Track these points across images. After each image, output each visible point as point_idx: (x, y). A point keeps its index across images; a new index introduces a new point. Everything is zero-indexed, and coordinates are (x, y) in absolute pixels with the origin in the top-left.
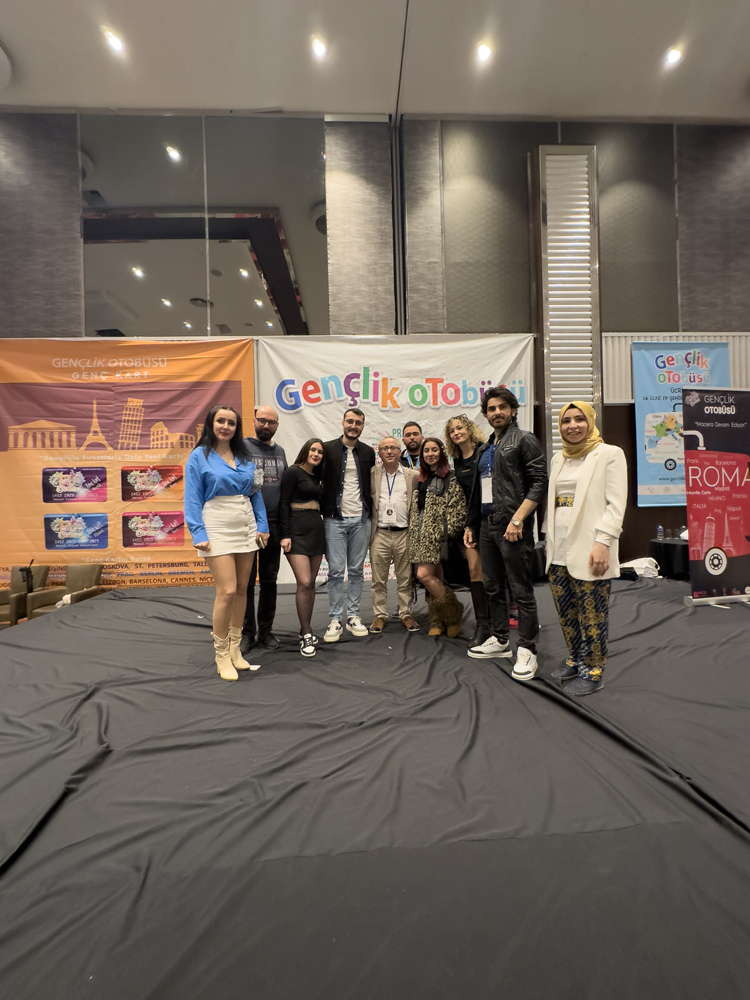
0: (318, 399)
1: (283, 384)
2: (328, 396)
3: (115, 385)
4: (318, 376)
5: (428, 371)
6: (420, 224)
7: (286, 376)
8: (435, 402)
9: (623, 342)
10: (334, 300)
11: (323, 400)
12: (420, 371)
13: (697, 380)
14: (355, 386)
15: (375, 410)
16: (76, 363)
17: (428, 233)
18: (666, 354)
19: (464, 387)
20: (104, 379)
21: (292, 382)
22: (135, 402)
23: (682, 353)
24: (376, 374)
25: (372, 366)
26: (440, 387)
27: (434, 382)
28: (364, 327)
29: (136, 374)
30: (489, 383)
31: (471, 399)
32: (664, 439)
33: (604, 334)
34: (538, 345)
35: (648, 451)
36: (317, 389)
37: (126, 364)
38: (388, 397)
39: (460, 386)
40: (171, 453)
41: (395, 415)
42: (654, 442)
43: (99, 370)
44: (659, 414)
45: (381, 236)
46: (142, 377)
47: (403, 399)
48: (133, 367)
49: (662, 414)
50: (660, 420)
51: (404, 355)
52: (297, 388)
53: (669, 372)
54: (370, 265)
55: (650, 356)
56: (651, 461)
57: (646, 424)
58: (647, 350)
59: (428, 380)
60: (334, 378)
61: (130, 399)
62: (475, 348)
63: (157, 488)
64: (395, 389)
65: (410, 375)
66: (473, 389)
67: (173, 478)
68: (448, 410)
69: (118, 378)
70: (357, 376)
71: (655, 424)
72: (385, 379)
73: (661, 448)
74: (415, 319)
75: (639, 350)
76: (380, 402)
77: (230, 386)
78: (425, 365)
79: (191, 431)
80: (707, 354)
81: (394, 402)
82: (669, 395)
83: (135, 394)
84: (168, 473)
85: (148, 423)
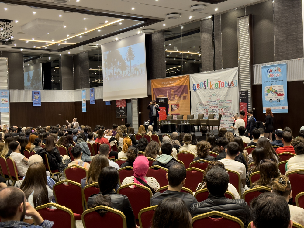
0: (199, 88)
1: (194, 85)
2: (201, 87)
4: (199, 82)
5: (218, 79)
7: (194, 83)
8: (220, 87)
11: (200, 88)
12: (217, 79)
13: (278, 76)
14: (206, 84)
15: (209, 90)
16: (164, 83)
18: (270, 69)
19: (225, 83)
20: (168, 86)
21: (195, 84)
22: (173, 90)
23: (274, 68)
24: (209, 81)
25: (208, 79)
26: (221, 83)
27: (219, 82)
28: (208, 69)
30: (230, 81)
31: (226, 85)
32: (269, 94)
33: (254, 65)
34: (239, 70)
35: (266, 97)
36: (199, 86)
37: (171, 82)
38: (211, 86)
39: (224, 83)
40: (177, 101)
41: (213, 90)
42: (267, 95)
43: (167, 84)
44: (268, 86)
46: (174, 85)
47: (214, 87)
49: (269, 86)
50: (268, 88)
51: (214, 76)
52: (196, 86)
53: (271, 74)
54: (209, 54)
55: (265, 70)
56: (266, 100)
57: (265, 90)
58: (265, 68)
59: (218, 81)
60: (202, 83)
62: (227, 72)
63: (176, 108)
64: (212, 84)
65: (215, 80)
66: (227, 83)
67: (178, 106)
68: (222, 89)
69: (170, 86)
70: (205, 82)
71: (267, 89)
72: (211, 82)
73: (268, 96)
74: (216, 66)
75: (263, 68)
76: (210, 88)
77: (186, 86)
78: (217, 78)
79: (180, 96)
80: (281, 67)
81: (212, 87)
82: (271, 80)
83: (172, 89)
84: (177, 105)
85: (174, 95)
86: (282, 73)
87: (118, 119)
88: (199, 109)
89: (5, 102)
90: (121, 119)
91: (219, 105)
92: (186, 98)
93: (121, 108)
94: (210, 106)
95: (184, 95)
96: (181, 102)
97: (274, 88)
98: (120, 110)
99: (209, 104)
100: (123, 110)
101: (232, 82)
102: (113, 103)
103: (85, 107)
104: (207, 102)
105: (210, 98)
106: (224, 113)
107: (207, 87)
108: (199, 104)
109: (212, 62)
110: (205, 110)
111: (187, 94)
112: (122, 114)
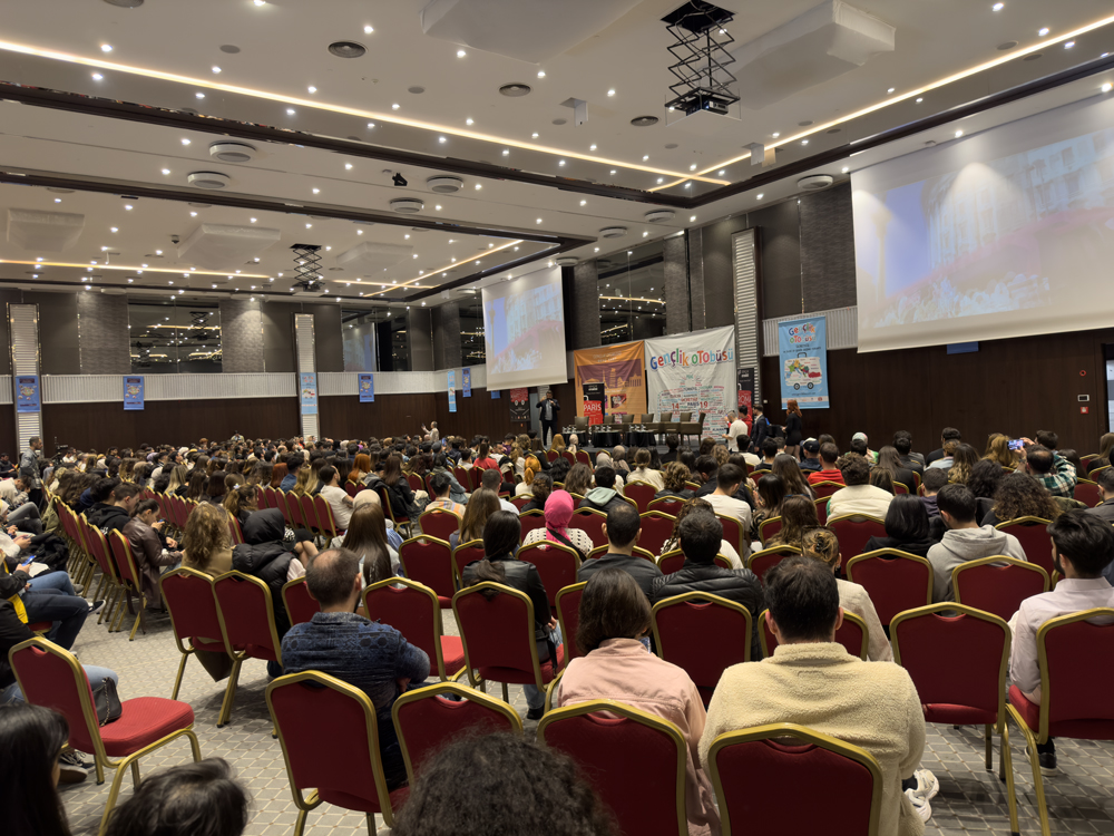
4: (662, 354)
5: (698, 348)
10: (669, 319)
12: (695, 348)
13: (809, 339)
16: (598, 356)
18: (794, 327)
20: (606, 361)
22: (613, 370)
23: (802, 326)
25: (679, 348)
27: (700, 352)
28: (681, 330)
32: (794, 373)
33: (764, 321)
34: (736, 331)
35: (787, 379)
38: (685, 361)
40: (623, 389)
41: (687, 368)
42: (789, 375)
43: (604, 358)
44: (791, 360)
46: (615, 359)
47: (690, 362)
48: (612, 356)
50: (791, 363)
51: (691, 341)
53: (796, 337)
54: (681, 301)
55: (786, 329)
56: (788, 385)
57: (785, 366)
58: (785, 326)
62: (715, 335)
63: (620, 403)
65: (692, 350)
67: (624, 399)
68: (705, 366)
69: (609, 361)
71: (789, 365)
73: (792, 377)
74: (694, 324)
75: (781, 326)
77: (638, 361)
78: (697, 345)
79: (628, 380)
80: (814, 324)
82: (796, 349)
83: (613, 367)
84: (623, 397)
85: (617, 378)
86: (817, 334)
87: (515, 423)
88: (663, 403)
89: (309, 396)
90: (520, 423)
91: (699, 396)
92: (638, 383)
93: (520, 403)
94: (684, 398)
95: (635, 377)
96: (629, 391)
97: (802, 363)
98: (517, 407)
99: (680, 393)
100: (523, 407)
101: (724, 352)
102: (505, 394)
103: (454, 402)
104: (677, 391)
105: (683, 383)
106: (709, 411)
108: (663, 395)
109: (686, 315)
110: (674, 405)
111: (640, 375)
112: (520, 413)
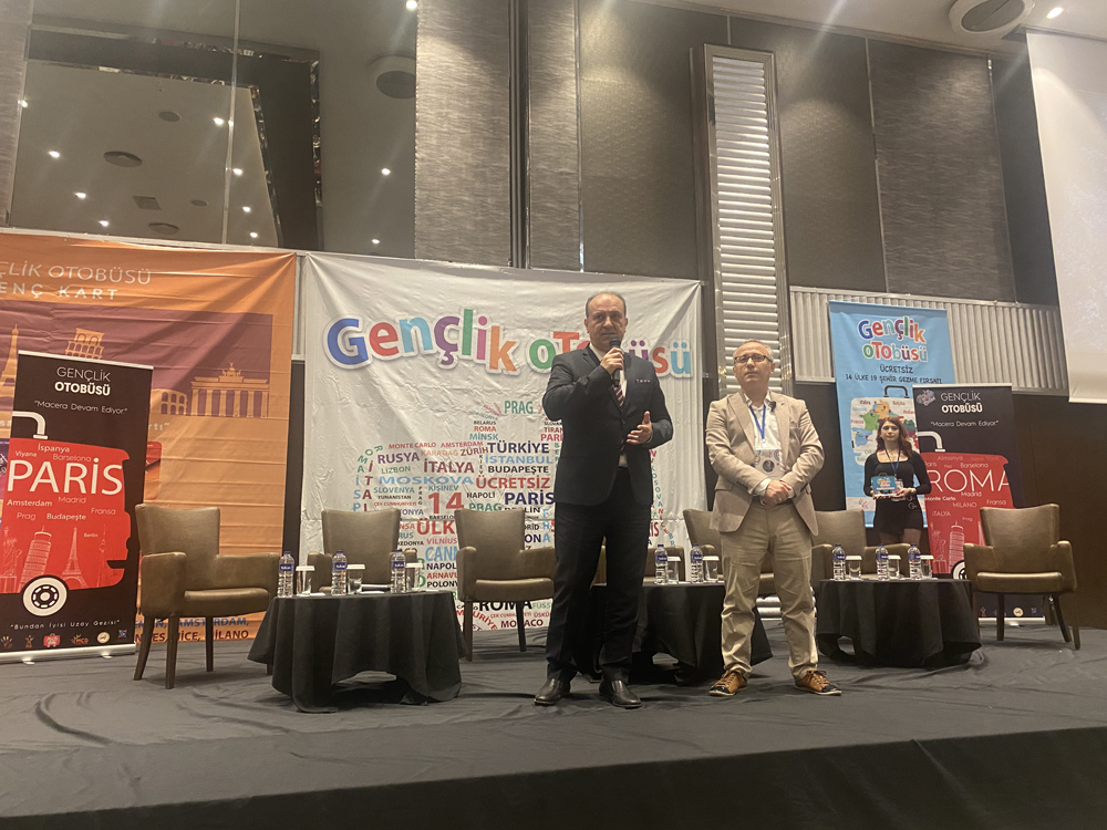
0: (395, 351)
1: (340, 325)
2: (409, 348)
3: (55, 306)
4: (395, 316)
5: (557, 321)
6: (549, 120)
9: (817, 300)
10: (421, 210)
11: (402, 352)
12: (547, 320)
13: (912, 357)
14: (453, 336)
17: (558, 134)
18: (872, 320)
21: (355, 323)
24: (483, 321)
25: (477, 308)
27: (565, 336)
28: (466, 252)
29: (94, 293)
30: (642, 343)
33: (792, 288)
34: (709, 297)
36: (393, 336)
37: (79, 275)
38: (500, 354)
42: (864, 438)
44: (867, 399)
45: (493, 128)
46: (106, 297)
47: (520, 358)
48: (92, 281)
49: (872, 400)
50: (869, 407)
51: (524, 296)
53: (877, 344)
54: (477, 167)
57: (853, 412)
58: (847, 313)
59: (557, 335)
60: (420, 322)
61: (79, 331)
64: (509, 344)
69: (62, 296)
70: (455, 321)
71: (863, 413)
72: (495, 330)
74: (536, 248)
75: (838, 312)
76: (487, 361)
77: (254, 322)
78: (552, 313)
79: (183, 387)
80: (922, 324)
81: (508, 363)
82: (879, 373)
83: (88, 323)
86: (929, 347)
88: (384, 490)
94: (488, 476)
95: (230, 379)
99: (474, 459)
101: (658, 350)
104: (459, 449)
105: (484, 425)
107: (467, 351)
108: (381, 459)
110: (436, 497)
111: (266, 375)
